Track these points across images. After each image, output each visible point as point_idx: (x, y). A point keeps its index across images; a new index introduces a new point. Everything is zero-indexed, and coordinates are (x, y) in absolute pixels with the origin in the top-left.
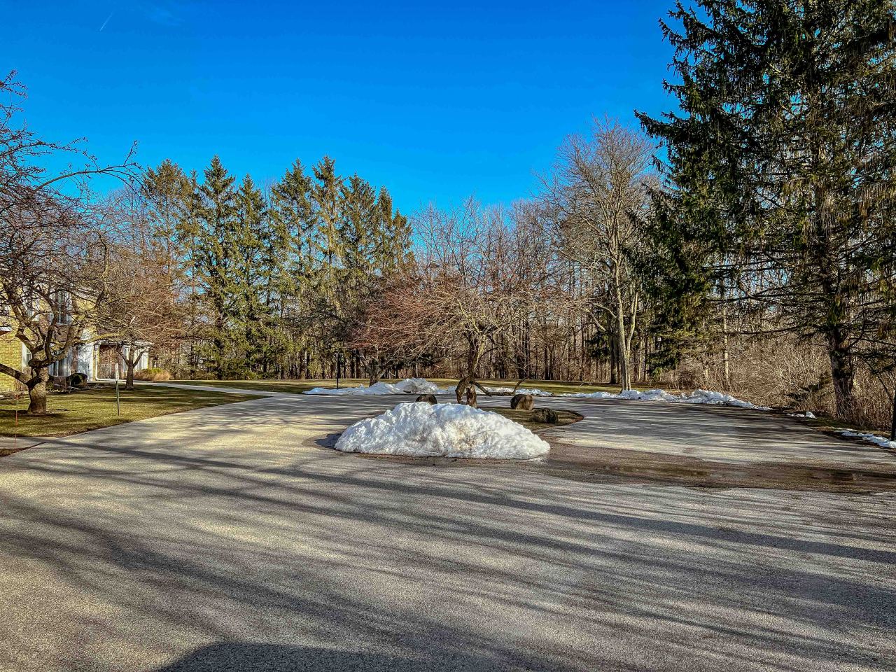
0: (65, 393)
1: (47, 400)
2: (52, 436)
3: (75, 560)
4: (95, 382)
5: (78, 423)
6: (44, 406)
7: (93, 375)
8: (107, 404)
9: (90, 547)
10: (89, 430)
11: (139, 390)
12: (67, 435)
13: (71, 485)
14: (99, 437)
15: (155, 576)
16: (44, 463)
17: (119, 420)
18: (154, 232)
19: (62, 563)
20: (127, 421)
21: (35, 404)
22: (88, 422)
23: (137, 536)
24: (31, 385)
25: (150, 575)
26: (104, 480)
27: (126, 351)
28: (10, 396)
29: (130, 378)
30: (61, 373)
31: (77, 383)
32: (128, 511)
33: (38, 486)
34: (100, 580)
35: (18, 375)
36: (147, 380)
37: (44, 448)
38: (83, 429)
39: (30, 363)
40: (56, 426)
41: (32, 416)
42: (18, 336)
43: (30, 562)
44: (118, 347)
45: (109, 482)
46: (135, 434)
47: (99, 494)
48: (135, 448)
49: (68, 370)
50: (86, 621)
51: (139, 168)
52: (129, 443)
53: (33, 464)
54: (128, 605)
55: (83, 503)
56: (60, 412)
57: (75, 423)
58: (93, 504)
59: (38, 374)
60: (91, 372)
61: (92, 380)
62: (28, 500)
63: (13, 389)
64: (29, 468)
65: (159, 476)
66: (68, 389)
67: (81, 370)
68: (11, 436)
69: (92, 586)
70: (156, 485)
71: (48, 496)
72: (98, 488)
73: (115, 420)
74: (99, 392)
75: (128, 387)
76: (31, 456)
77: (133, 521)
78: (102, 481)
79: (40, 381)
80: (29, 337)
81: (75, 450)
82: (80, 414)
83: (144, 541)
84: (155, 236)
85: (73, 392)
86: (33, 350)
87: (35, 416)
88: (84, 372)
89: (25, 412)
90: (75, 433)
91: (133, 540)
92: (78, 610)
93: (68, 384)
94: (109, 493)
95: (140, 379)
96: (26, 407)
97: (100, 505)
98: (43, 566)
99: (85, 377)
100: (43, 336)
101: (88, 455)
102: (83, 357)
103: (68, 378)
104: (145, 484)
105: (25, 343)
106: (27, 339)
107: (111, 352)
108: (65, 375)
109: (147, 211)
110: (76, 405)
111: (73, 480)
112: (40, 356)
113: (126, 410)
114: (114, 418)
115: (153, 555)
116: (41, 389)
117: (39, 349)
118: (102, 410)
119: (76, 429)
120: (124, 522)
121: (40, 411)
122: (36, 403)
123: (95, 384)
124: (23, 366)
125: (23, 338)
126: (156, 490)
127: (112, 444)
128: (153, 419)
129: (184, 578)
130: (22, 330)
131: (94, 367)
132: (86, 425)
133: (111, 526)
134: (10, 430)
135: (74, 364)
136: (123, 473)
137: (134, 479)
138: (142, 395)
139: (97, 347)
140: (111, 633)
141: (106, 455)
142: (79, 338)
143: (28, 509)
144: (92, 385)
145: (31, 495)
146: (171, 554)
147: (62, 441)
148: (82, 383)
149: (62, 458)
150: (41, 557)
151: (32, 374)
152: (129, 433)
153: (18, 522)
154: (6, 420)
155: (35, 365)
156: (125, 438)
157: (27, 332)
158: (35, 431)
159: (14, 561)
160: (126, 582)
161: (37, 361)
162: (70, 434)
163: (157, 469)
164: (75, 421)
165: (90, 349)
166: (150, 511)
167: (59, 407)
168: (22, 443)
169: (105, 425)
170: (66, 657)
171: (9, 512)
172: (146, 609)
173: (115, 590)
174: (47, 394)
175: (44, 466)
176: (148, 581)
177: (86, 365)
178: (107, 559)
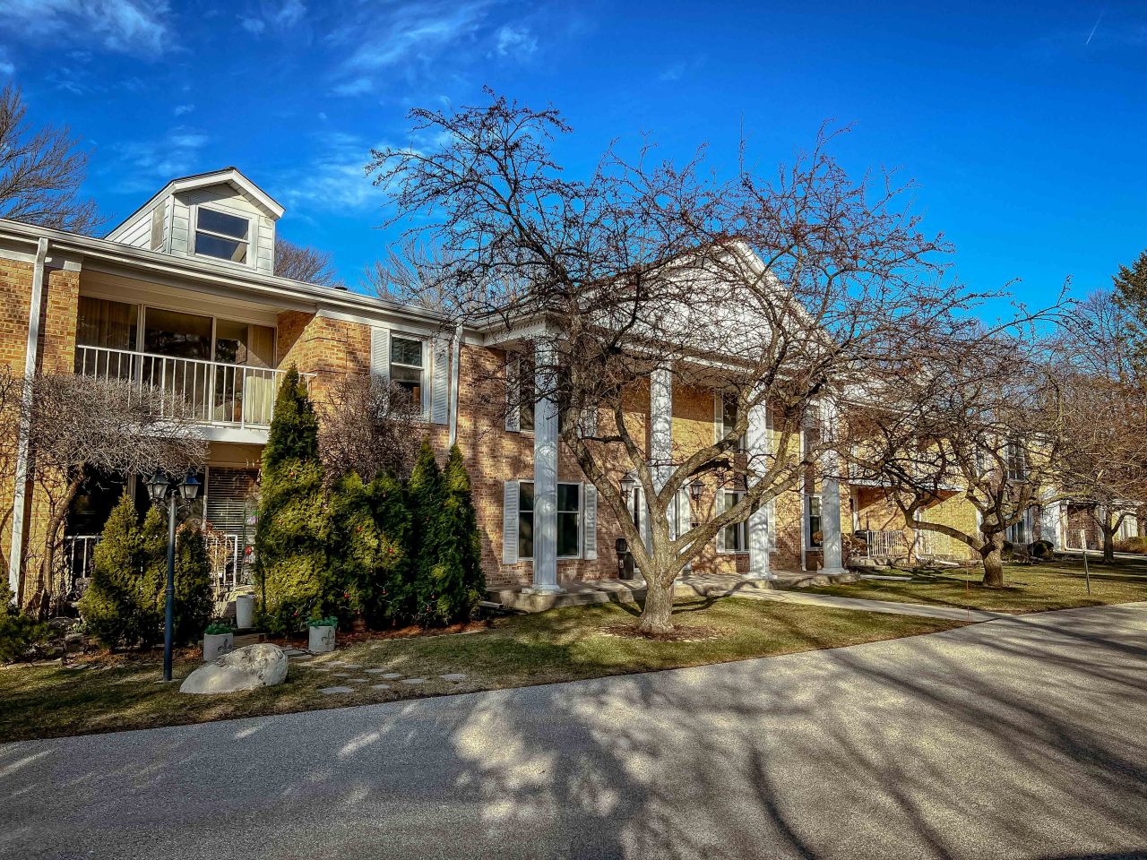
0: (1026, 564)
1: (1004, 571)
2: (1008, 612)
3: (1020, 739)
4: (1063, 551)
5: (1038, 600)
6: (1000, 577)
7: (1061, 543)
8: (1077, 581)
9: (1037, 731)
10: (1050, 610)
11: (1121, 564)
12: (1024, 612)
13: (1022, 667)
14: (1061, 620)
15: (1105, 774)
16: (997, 640)
17: (1089, 601)
18: (1134, 349)
19: (1006, 738)
20: (1100, 604)
21: (989, 575)
22: (1050, 600)
23: (1091, 732)
24: (985, 552)
25: (1100, 771)
26: (1061, 668)
27: (1100, 514)
28: (963, 564)
29: (1109, 548)
30: (1021, 540)
31: (1041, 553)
32: (1085, 704)
33: (989, 662)
34: (1043, 764)
35: (970, 541)
36: (1135, 552)
37: (999, 625)
38: (1044, 607)
39: (982, 527)
40: (1013, 602)
41: (987, 588)
42: (968, 497)
43: (975, 731)
44: (1091, 507)
45: (1066, 670)
46: (1108, 620)
47: (1053, 681)
48: (1106, 636)
49: (1028, 536)
50: (1025, 794)
51: (1077, 303)
52: (1098, 630)
53: (986, 640)
54: (1069, 792)
55: (1034, 687)
56: (1018, 586)
57: (1033, 600)
58: (1045, 689)
59: (990, 540)
60: (1059, 540)
61: (1060, 549)
62: (980, 675)
63: (969, 557)
64: (981, 643)
65: (1131, 673)
66: (1031, 560)
67: (1045, 537)
68: (965, 608)
69: (1035, 766)
70: (1124, 683)
71: (999, 674)
72: (1053, 674)
73: (1084, 601)
74: (1069, 565)
75: (1106, 561)
76: (983, 631)
77: (1088, 716)
78: (1059, 669)
79: (994, 548)
80: (979, 498)
81: (1032, 631)
82: (1042, 590)
83: (1098, 737)
84: (1136, 355)
85: (1037, 563)
86: (986, 514)
87: (991, 589)
88: (1049, 539)
89: (980, 583)
90: (1033, 612)
91: (1086, 734)
92: (1018, 782)
93: (1030, 553)
94: (1066, 682)
95: (1124, 550)
96: (980, 578)
97: (1053, 692)
98: (987, 737)
99: (1050, 545)
100: (994, 497)
101: (1046, 638)
102: (1046, 521)
103: (1029, 546)
104: (1110, 679)
105: (975, 504)
106: (977, 500)
107: (1084, 515)
108: (1026, 542)
109: (1121, 325)
110: (1039, 580)
111: (1026, 662)
112: (992, 520)
113: (1099, 590)
114: (1084, 598)
115: (1106, 753)
116: (995, 558)
117: (990, 511)
118: (1070, 587)
119: (1035, 607)
120: (1079, 715)
121: (996, 583)
122: (992, 574)
123: (1063, 555)
124: (977, 532)
125: (973, 499)
126: (1122, 688)
127: (1077, 629)
128: (1136, 604)
129: (1138, 784)
130: (972, 491)
131: (1062, 533)
132: (1046, 603)
133: (1063, 716)
134: (964, 602)
135: (1036, 530)
136: (1084, 663)
137: (1098, 671)
138: (1125, 572)
139: (1064, 508)
140: (1049, 811)
141: (1067, 641)
142: (1035, 499)
143: (977, 682)
144: (1060, 555)
145: (981, 670)
146: (1128, 757)
147: (1019, 619)
148: (1047, 553)
149: (1017, 637)
150: (986, 729)
151: (985, 541)
152: (1099, 618)
153: (966, 693)
154: (960, 591)
155: (988, 530)
156: (1095, 624)
157: (977, 492)
158: (990, 605)
159: (961, 726)
160: (1073, 771)
161: (988, 526)
162: (1028, 612)
163: (1129, 664)
164: (1036, 597)
165: (1056, 511)
166: (1110, 708)
167: (1018, 580)
168: (975, 616)
169: (1071, 606)
170: (1002, 815)
171: (958, 682)
172: (1087, 801)
173: (1058, 776)
174: (1004, 564)
175: (997, 643)
176: (1096, 776)
177: (1051, 531)
178: (1052, 744)
